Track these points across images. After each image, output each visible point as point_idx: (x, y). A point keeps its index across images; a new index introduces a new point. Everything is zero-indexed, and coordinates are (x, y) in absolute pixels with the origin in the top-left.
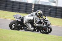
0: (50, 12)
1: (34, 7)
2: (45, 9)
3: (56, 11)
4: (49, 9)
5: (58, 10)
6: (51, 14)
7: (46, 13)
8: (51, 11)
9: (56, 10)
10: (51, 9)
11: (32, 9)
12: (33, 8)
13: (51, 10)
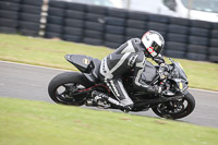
0: (105, 31)
1: (48, 12)
2: (85, 20)
3: (126, 26)
4: (102, 21)
5: (130, 21)
6: (108, 36)
7: (88, 32)
8: (109, 27)
9: (125, 22)
10: (107, 18)
11: (40, 18)
12: (44, 14)
13: (107, 23)
